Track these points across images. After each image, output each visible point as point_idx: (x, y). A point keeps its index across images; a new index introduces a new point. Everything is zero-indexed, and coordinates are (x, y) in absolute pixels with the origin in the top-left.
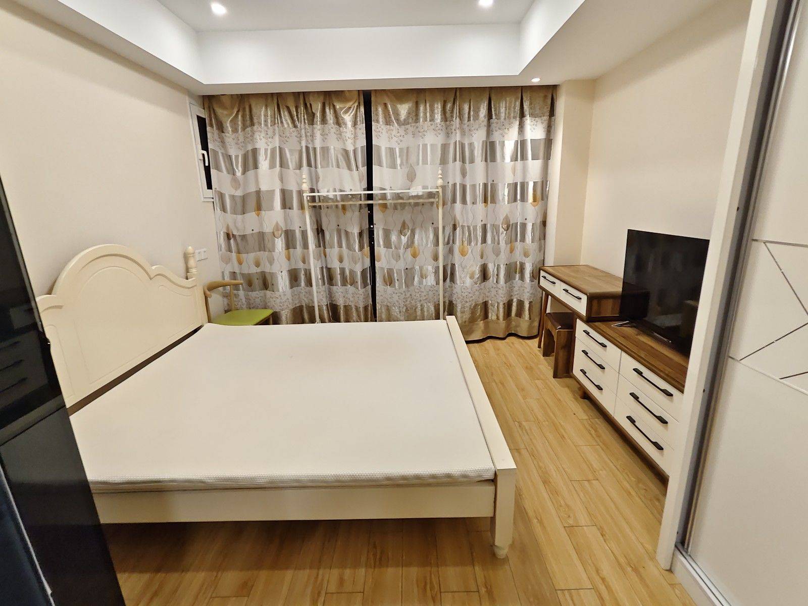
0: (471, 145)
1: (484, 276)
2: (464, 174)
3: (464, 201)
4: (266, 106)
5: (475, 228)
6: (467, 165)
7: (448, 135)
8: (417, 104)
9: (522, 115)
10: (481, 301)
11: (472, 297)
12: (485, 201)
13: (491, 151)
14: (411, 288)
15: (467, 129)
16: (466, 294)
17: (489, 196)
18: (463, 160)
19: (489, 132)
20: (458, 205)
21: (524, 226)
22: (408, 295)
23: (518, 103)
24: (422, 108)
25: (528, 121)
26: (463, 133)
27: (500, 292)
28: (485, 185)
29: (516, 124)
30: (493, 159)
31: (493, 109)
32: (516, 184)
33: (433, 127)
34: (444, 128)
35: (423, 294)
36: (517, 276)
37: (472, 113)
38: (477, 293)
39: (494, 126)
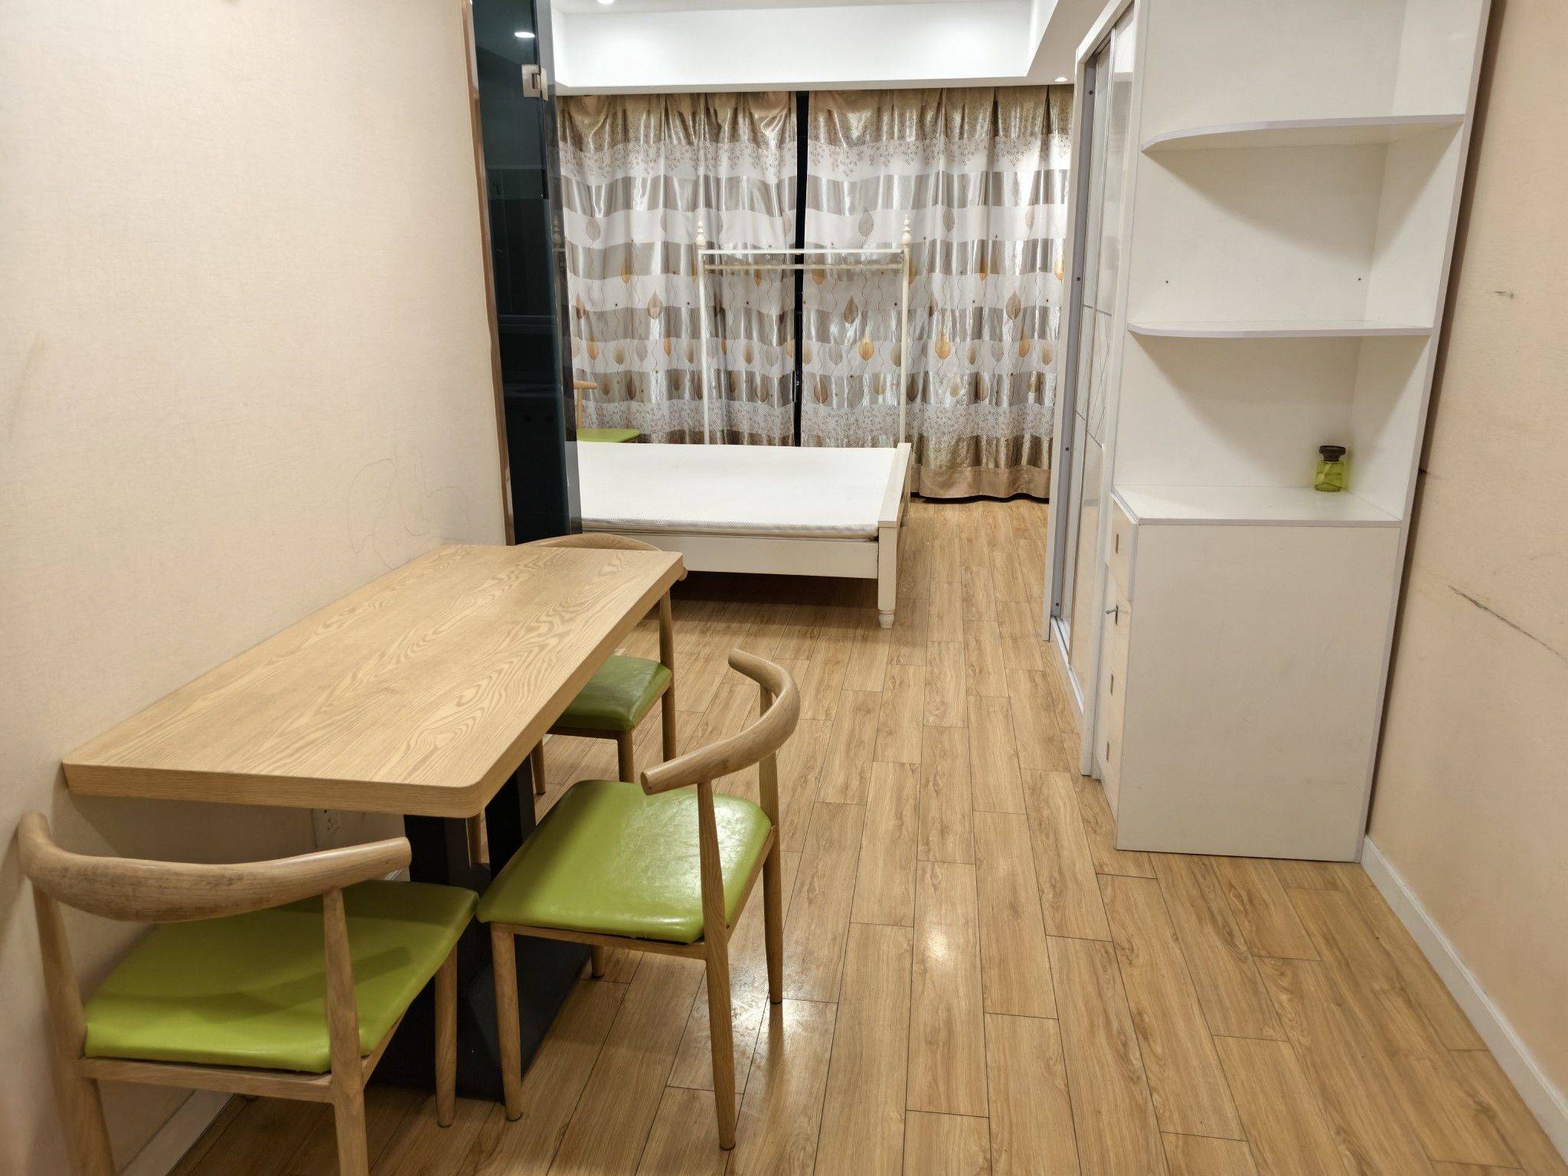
0: (963, 178)
1: (976, 394)
2: (949, 223)
3: (947, 269)
4: (649, 112)
5: (963, 312)
6: (956, 211)
7: (927, 160)
8: (879, 112)
9: (1048, 130)
10: (968, 434)
11: (953, 426)
12: (982, 269)
13: (993, 188)
14: (857, 410)
15: (957, 153)
16: (944, 420)
17: (989, 261)
18: (949, 203)
19: (992, 157)
20: (938, 275)
21: (1045, 312)
22: (852, 420)
23: (1041, 111)
24: (886, 119)
25: (1056, 140)
26: (950, 159)
27: (1001, 419)
28: (983, 244)
29: (1037, 144)
30: (998, 201)
31: (1000, 121)
32: (1035, 243)
33: (903, 149)
34: (920, 150)
35: (877, 420)
36: (1031, 396)
37: (966, 127)
38: (962, 420)
39: (1000, 146)
